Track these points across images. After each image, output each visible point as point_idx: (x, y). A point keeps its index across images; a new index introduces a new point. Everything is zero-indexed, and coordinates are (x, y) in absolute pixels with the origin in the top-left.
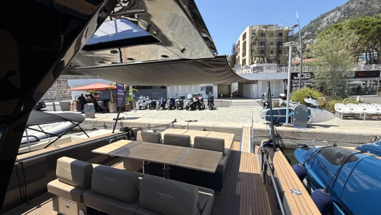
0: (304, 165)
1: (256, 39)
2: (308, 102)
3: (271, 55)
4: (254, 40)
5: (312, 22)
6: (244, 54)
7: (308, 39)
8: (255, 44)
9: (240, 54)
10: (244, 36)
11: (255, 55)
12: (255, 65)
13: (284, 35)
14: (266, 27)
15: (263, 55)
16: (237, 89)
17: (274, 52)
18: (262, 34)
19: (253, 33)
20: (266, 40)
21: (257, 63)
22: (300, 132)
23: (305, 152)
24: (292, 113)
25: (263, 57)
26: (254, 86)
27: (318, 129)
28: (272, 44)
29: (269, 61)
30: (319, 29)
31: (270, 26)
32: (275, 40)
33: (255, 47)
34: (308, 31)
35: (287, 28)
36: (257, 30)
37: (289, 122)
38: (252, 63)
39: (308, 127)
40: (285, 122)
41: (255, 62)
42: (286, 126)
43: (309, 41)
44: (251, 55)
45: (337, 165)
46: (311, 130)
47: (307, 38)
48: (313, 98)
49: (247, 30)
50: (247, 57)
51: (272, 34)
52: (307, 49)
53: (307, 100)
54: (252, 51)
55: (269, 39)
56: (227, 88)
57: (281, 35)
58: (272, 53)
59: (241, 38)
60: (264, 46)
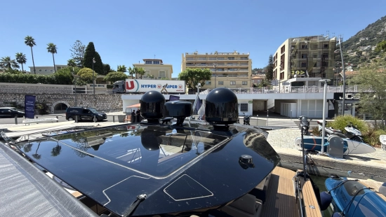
0: (330, 193)
1: (297, 52)
2: (349, 131)
3: (314, 68)
4: (293, 52)
5: (369, 25)
6: (282, 67)
7: (366, 46)
8: (295, 57)
9: (278, 67)
10: (283, 49)
11: (295, 69)
12: (294, 80)
13: (330, 46)
14: (308, 39)
15: (305, 68)
16: (274, 105)
17: (318, 65)
18: (304, 46)
19: (292, 46)
20: (308, 52)
21: (298, 77)
22: (335, 162)
23: (335, 182)
24: (327, 144)
25: (305, 71)
26: (293, 105)
27: (355, 161)
28: (315, 56)
29: (312, 75)
30: (380, 33)
31: (312, 37)
32: (320, 52)
33: (295, 60)
34: (364, 36)
35: (334, 39)
36: (298, 42)
37: (325, 151)
38: (292, 77)
39: (344, 158)
40: (320, 151)
41: (295, 76)
42: (321, 155)
43: (366, 48)
44: (290, 69)
45: (352, 195)
46: (347, 161)
47: (363, 44)
48: (354, 128)
49: (286, 43)
50: (286, 71)
51: (315, 46)
52: (362, 57)
53: (347, 129)
54: (291, 64)
55: (311, 51)
56: (262, 104)
57: (326, 46)
58: (315, 66)
59: (279, 51)
60: (305, 59)
